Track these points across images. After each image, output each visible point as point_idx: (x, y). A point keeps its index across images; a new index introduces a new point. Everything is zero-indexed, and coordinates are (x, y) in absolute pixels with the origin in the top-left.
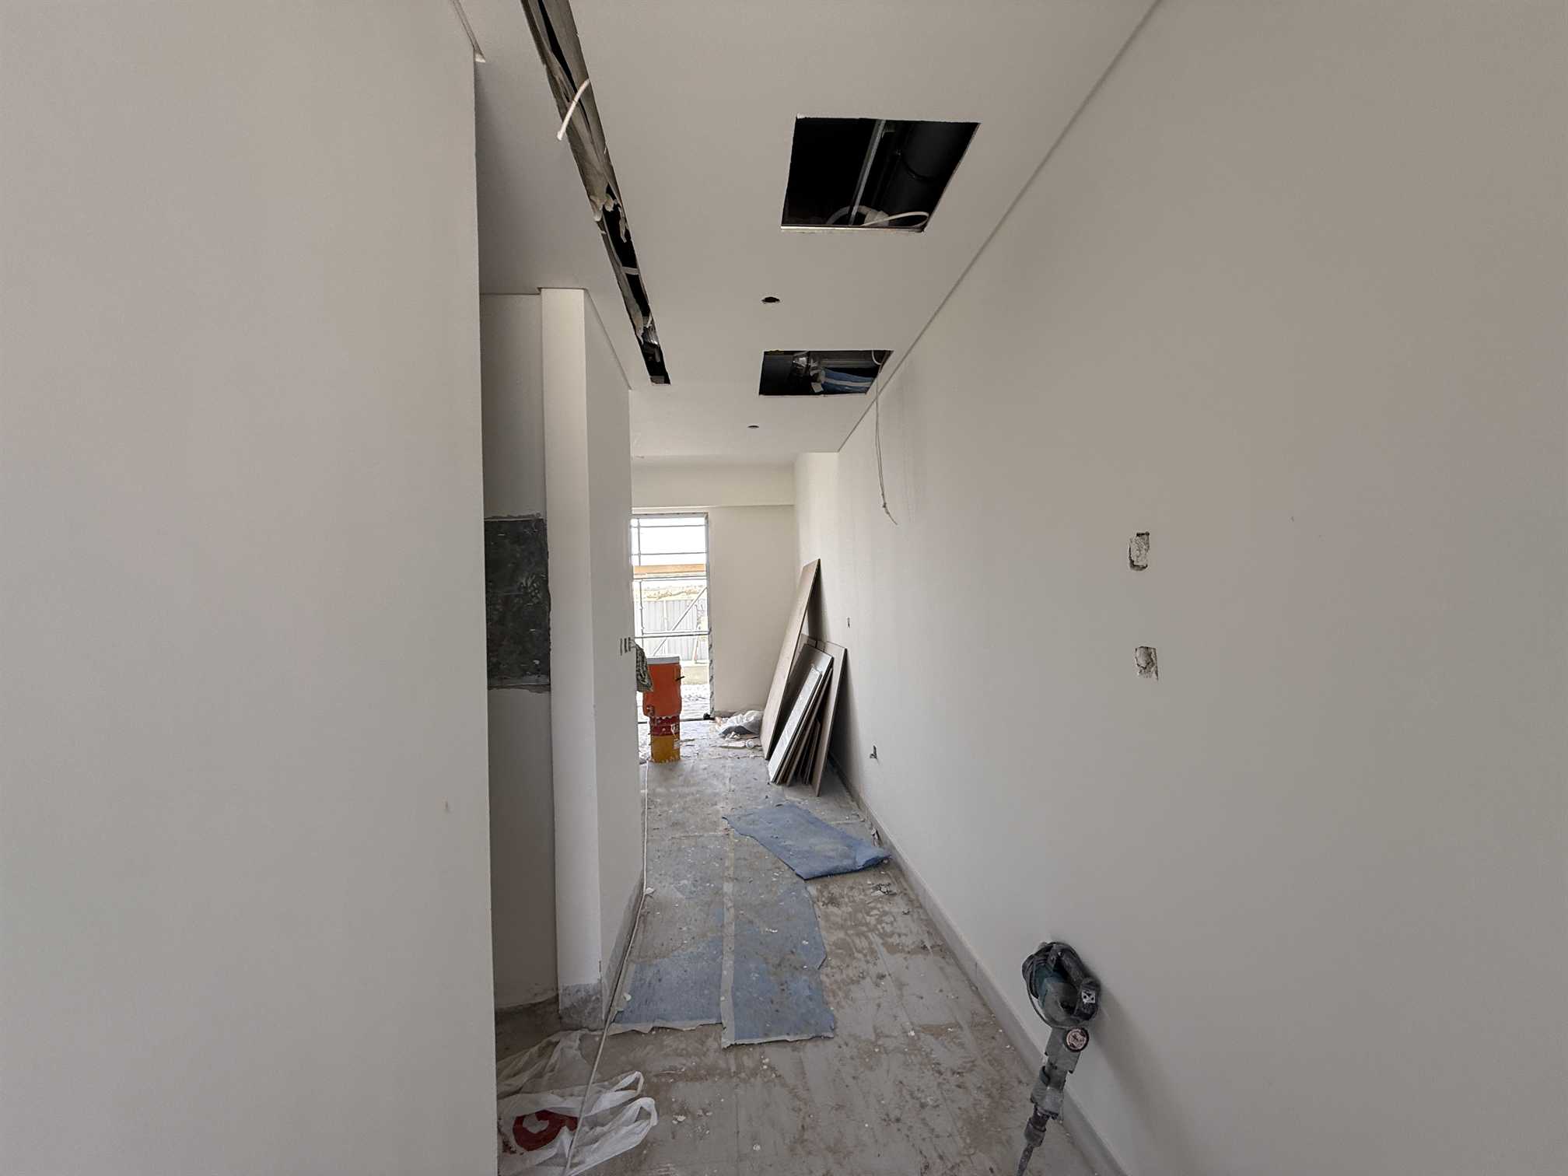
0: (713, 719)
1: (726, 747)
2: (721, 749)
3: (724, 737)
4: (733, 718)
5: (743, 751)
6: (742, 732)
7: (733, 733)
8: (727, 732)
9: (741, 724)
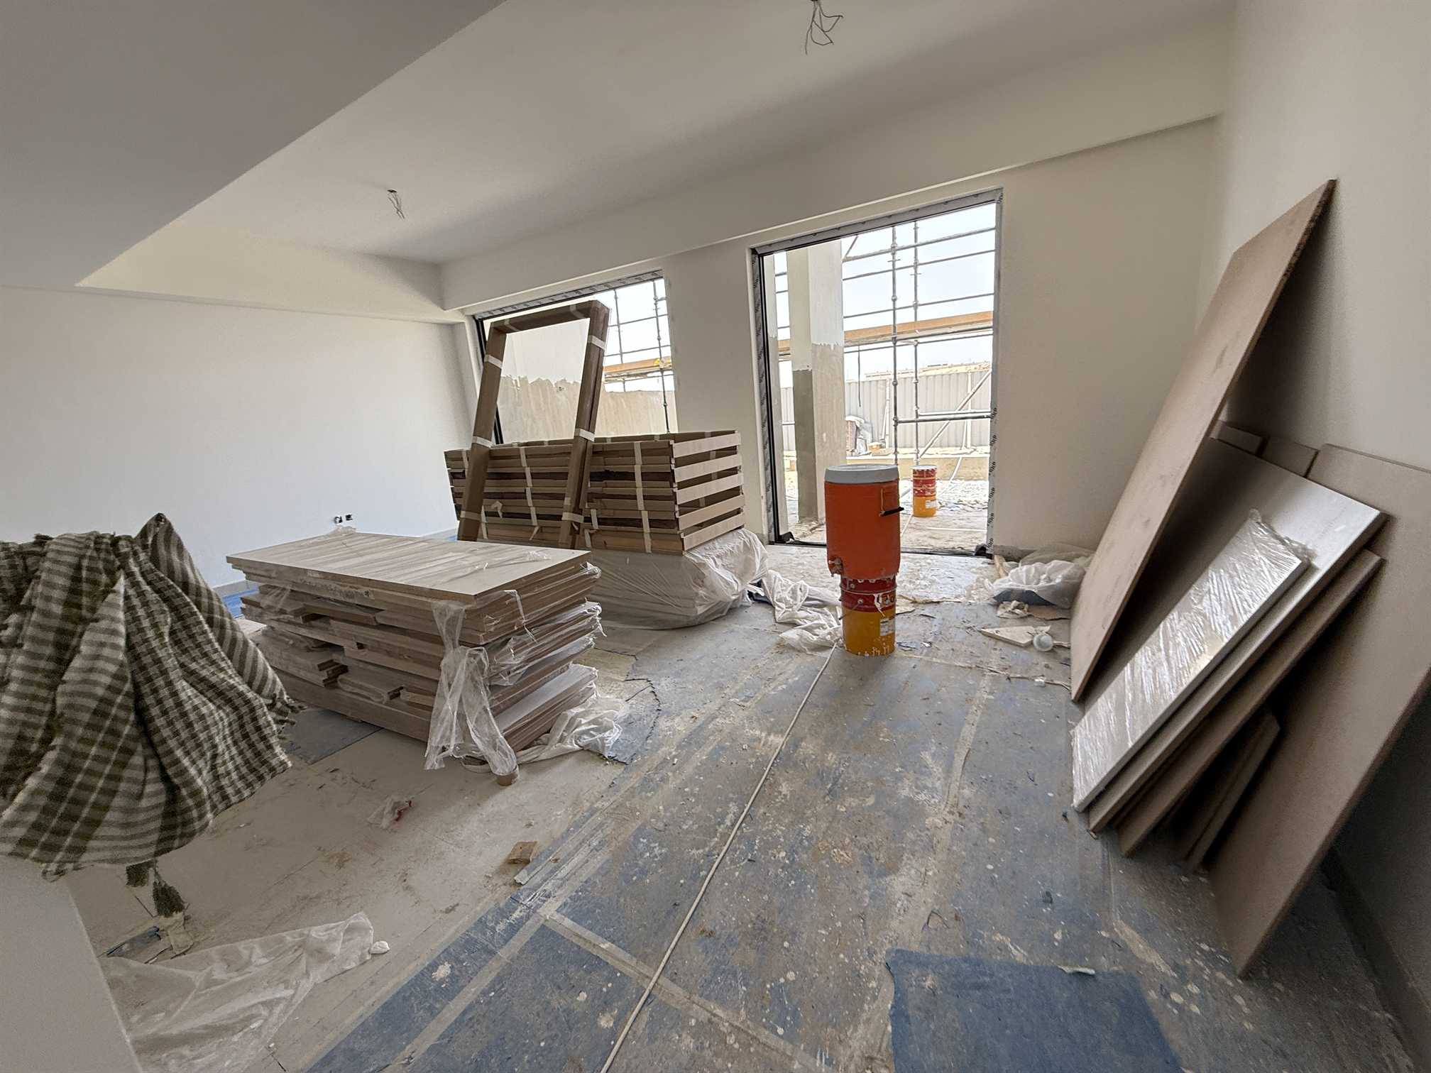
0: (990, 557)
1: (990, 636)
2: (981, 638)
3: (997, 606)
4: (1022, 569)
5: (1024, 654)
6: (1031, 603)
7: (1015, 603)
8: (1002, 598)
9: (1034, 588)
